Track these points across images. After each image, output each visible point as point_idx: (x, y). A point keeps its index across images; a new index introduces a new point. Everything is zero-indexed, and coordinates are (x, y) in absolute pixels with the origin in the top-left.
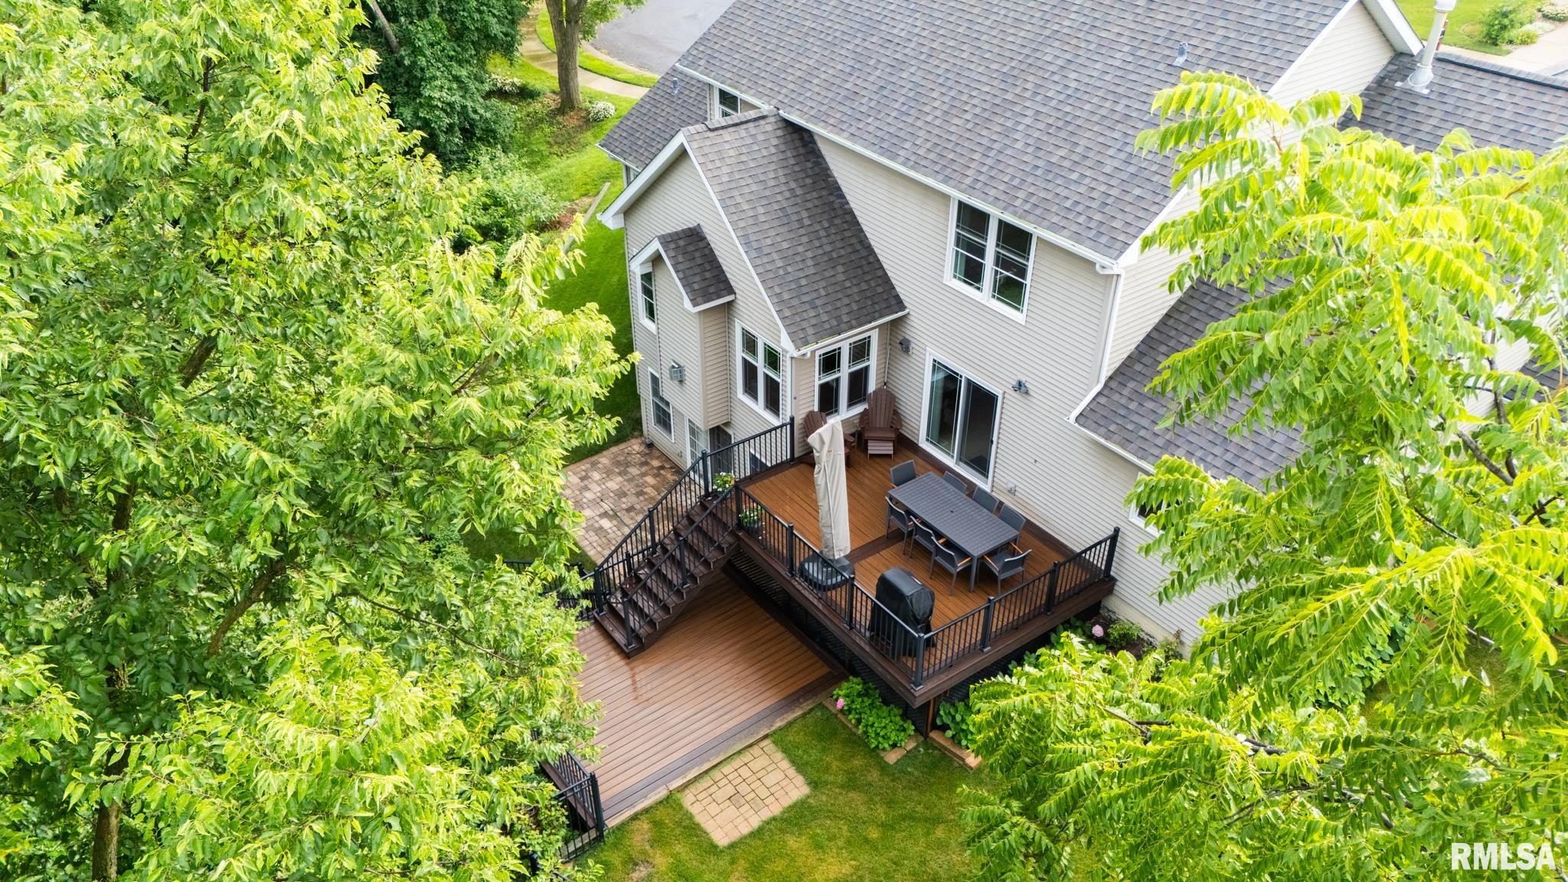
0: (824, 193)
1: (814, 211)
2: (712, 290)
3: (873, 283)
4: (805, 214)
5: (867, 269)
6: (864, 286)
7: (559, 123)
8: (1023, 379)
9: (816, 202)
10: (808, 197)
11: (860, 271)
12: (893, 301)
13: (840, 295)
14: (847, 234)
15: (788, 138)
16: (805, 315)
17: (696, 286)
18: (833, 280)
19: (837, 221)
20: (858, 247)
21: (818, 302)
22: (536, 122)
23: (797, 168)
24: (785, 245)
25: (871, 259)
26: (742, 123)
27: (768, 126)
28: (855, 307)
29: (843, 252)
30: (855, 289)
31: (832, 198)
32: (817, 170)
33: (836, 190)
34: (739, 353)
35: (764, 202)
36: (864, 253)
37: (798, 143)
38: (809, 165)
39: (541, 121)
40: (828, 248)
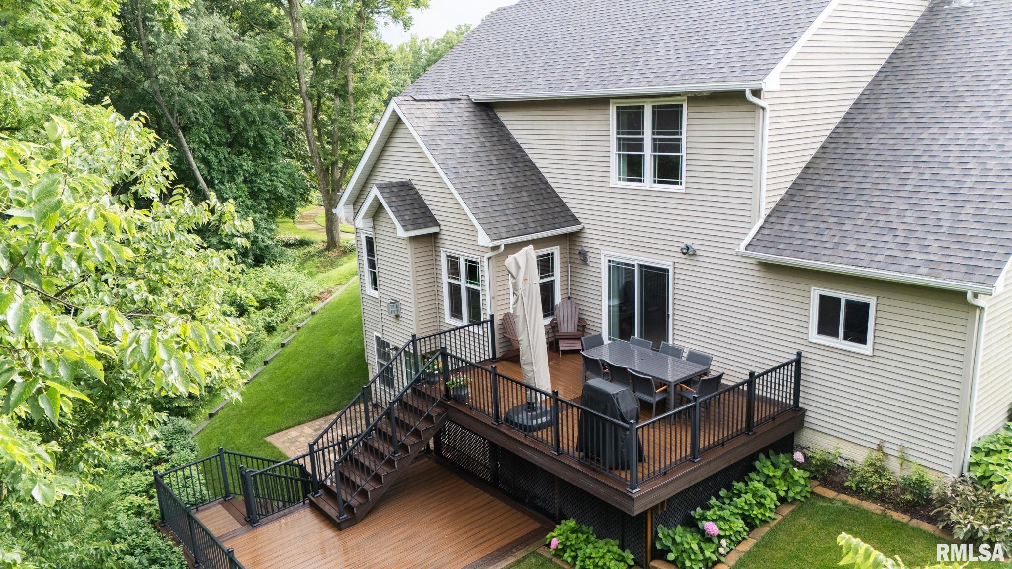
0: (507, 147)
1: (501, 157)
2: (420, 221)
3: (552, 205)
4: (493, 158)
5: (546, 196)
6: (545, 206)
7: (325, 255)
8: (689, 242)
9: (502, 152)
10: (495, 148)
11: (540, 197)
12: (570, 219)
13: (525, 210)
14: (528, 173)
15: (478, 113)
16: (497, 219)
17: (407, 218)
18: (520, 200)
19: (520, 165)
20: (538, 182)
21: (508, 212)
22: (310, 256)
23: (485, 131)
24: (478, 174)
25: (549, 191)
26: (441, 100)
27: (463, 105)
28: (539, 218)
29: (525, 184)
30: (538, 207)
31: (514, 151)
32: (501, 133)
33: (517, 147)
34: (445, 279)
35: (460, 146)
36: (543, 186)
37: (485, 117)
38: (494, 130)
39: (313, 256)
40: (514, 180)
